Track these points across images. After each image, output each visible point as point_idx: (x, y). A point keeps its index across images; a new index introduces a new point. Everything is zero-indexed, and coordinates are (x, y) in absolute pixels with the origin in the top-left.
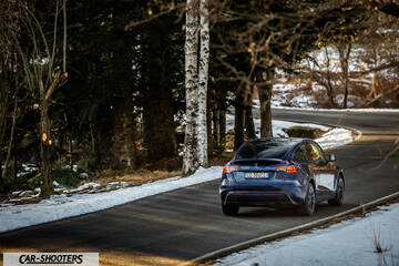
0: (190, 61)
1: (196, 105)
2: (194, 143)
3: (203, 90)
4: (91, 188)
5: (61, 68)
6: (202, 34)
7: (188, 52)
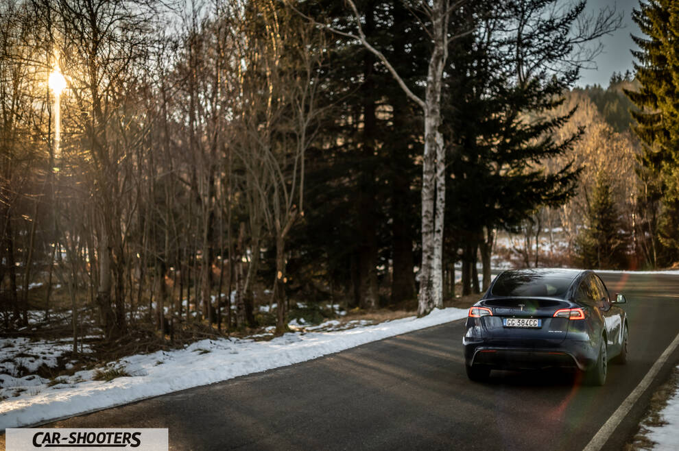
0: (426, 206)
1: (432, 249)
2: (430, 285)
3: (439, 237)
4: (330, 326)
5: (298, 207)
6: (438, 185)
7: (425, 198)
